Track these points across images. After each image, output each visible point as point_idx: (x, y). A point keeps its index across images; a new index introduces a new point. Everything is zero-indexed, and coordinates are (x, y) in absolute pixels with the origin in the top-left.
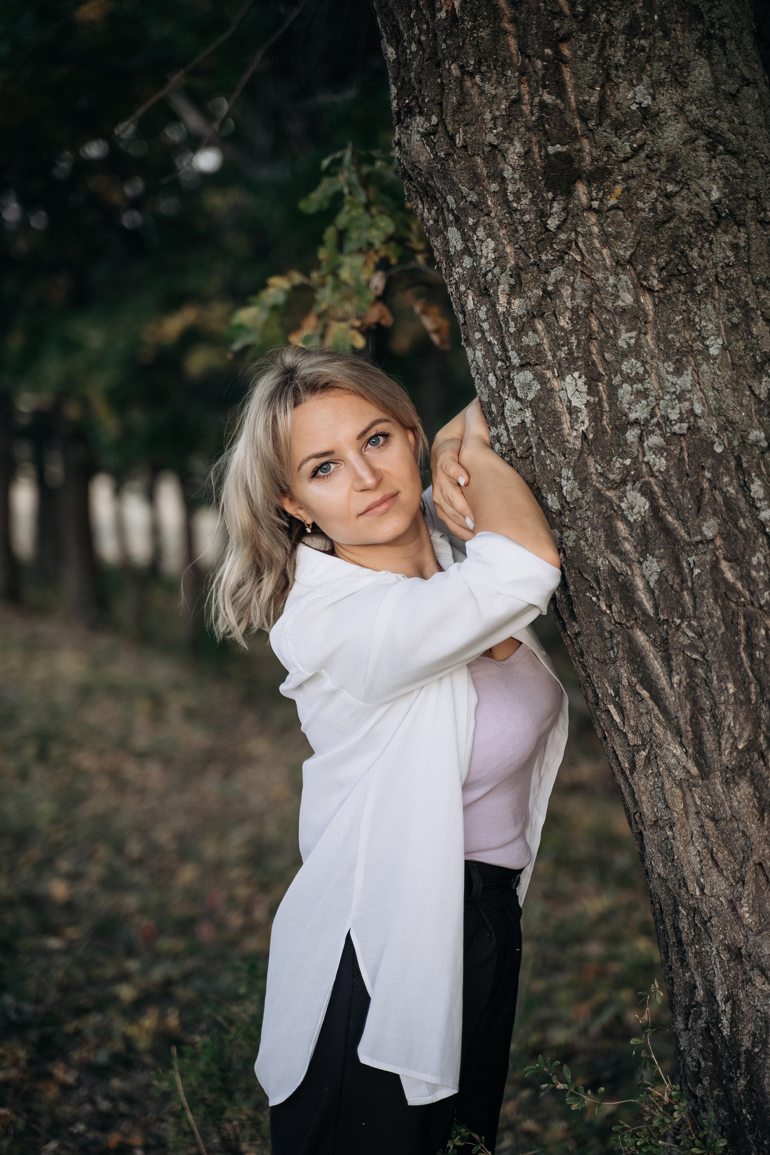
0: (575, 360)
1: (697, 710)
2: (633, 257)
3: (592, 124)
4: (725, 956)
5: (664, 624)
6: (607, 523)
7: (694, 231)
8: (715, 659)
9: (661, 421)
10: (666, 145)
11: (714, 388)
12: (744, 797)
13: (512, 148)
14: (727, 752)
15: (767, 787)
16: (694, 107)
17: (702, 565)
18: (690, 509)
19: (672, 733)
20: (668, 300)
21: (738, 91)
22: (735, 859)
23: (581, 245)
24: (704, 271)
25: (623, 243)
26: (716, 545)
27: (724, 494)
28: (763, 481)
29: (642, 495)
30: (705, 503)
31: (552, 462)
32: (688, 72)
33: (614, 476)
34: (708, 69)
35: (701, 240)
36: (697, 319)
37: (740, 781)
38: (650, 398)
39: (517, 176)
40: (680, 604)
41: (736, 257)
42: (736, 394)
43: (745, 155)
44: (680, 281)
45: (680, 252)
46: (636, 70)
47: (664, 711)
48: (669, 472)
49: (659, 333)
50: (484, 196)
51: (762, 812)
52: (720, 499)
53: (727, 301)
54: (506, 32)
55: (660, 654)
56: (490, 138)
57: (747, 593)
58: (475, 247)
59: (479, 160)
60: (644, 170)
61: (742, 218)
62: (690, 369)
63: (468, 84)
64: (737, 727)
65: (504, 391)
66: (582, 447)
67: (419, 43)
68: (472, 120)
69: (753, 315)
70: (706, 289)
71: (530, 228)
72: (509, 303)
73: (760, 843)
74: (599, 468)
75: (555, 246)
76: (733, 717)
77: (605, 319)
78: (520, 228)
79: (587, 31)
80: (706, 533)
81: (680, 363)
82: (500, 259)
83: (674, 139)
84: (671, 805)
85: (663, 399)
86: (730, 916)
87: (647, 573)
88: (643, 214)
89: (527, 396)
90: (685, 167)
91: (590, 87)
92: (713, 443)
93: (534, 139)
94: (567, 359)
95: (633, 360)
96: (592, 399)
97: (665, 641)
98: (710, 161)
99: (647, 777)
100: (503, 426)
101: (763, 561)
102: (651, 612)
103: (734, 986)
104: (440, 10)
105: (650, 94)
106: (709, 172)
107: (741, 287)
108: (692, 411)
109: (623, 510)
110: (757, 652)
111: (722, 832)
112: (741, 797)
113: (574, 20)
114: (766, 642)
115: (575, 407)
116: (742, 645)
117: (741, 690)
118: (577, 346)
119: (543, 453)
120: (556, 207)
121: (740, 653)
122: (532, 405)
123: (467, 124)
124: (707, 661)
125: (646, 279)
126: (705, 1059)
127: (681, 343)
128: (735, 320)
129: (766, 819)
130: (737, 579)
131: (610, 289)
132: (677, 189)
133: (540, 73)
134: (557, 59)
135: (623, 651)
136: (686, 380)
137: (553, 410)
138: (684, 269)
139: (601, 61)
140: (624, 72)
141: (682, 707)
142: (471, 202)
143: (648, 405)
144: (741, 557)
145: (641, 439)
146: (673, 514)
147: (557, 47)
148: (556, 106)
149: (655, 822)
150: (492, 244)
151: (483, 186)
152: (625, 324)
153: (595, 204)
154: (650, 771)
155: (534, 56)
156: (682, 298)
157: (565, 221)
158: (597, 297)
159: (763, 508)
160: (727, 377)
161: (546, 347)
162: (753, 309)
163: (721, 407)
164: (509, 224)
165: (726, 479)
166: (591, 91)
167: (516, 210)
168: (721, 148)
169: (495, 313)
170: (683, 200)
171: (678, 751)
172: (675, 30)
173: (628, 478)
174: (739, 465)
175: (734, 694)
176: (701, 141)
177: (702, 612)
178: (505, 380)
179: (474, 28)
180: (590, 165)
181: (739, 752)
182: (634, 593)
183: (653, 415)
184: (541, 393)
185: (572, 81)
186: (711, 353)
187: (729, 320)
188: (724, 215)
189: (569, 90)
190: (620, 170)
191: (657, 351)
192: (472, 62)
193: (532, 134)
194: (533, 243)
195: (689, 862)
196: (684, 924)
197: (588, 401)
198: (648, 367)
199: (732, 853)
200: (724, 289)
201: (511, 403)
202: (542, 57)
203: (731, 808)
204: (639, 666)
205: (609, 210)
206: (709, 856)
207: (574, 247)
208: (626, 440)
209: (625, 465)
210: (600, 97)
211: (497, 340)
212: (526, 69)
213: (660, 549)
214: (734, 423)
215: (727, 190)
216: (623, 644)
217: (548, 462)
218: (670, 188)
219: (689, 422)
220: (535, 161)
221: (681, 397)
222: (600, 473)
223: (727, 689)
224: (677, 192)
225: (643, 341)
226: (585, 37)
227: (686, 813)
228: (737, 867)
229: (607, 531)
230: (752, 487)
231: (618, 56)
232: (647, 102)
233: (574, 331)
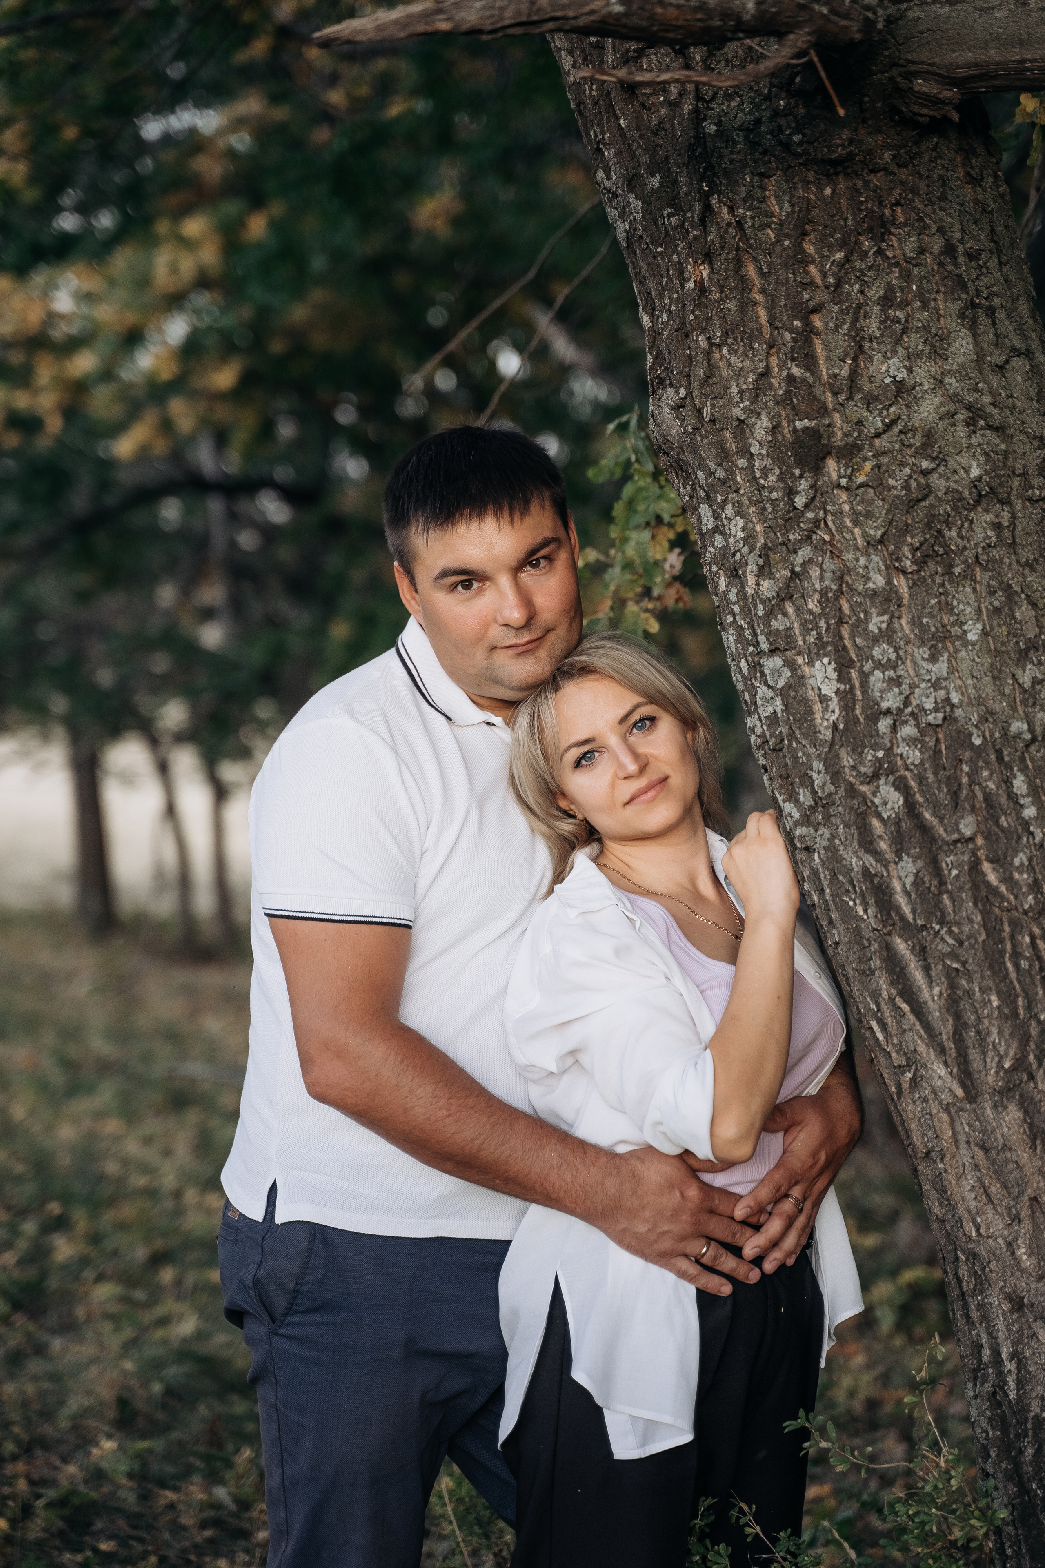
0: (823, 645)
1: (960, 1026)
2: (885, 537)
3: (842, 398)
4: (1006, 1306)
5: (922, 931)
6: (859, 820)
7: (952, 509)
8: (976, 969)
9: (916, 711)
10: (921, 420)
11: (973, 676)
12: (1013, 1122)
13: (759, 423)
14: (992, 1071)
15: (1039, 1112)
16: (953, 380)
17: (959, 866)
18: (946, 805)
19: (935, 1051)
20: (922, 583)
21: (1007, 362)
22: (1009, 1193)
23: (830, 524)
24: (962, 551)
25: (874, 522)
26: (976, 845)
27: (983, 789)
28: (1027, 776)
29: (895, 789)
30: (962, 798)
31: (804, 754)
32: (949, 344)
33: (865, 769)
34: (970, 340)
35: (961, 519)
36: (955, 603)
37: (1008, 1105)
38: (904, 686)
39: (764, 452)
40: (939, 908)
41: (998, 537)
42: (998, 683)
43: (1012, 430)
44: (937, 562)
45: (937, 532)
46: (891, 342)
47: (927, 1027)
48: (924, 765)
49: (913, 617)
50: (733, 472)
51: (1033, 1140)
52: (979, 795)
53: (988, 583)
54: (755, 303)
55: (920, 963)
56: (737, 412)
57: (1012, 897)
58: (724, 526)
59: (728, 435)
60: (897, 446)
61: (1005, 496)
62: (946, 655)
63: (717, 356)
64: (1003, 1044)
65: (755, 678)
66: (833, 738)
67: (670, 312)
68: (720, 393)
69: (1017, 599)
70: (965, 571)
71: (778, 506)
72: (758, 584)
73: (1033, 1174)
74: (851, 760)
75: (802, 525)
76: (998, 1033)
77: (856, 602)
78: (768, 506)
79: (839, 302)
80: (963, 831)
81: (935, 649)
82: (749, 538)
83: (930, 414)
84: (939, 1133)
85: (918, 687)
86: (1009, 1261)
87: (902, 874)
88: (895, 492)
89: (776, 684)
90: (942, 443)
91: (840, 360)
92: (971, 734)
93: (783, 413)
94: (816, 644)
95: (884, 645)
96: (842, 687)
97: (923, 949)
98: (970, 436)
99: (914, 1102)
100: (757, 717)
101: (1026, 863)
102: (910, 917)
103: (1019, 1342)
104: (689, 280)
105: (905, 367)
106: (968, 448)
107: (1003, 569)
108: (948, 700)
109: (877, 807)
110: (1022, 962)
111: (993, 1163)
112: (1010, 1123)
113: (826, 290)
114: (1031, 950)
115: (825, 695)
116: (1008, 955)
117: (1006, 1003)
118: (826, 631)
119: (794, 745)
120: (803, 485)
121: (1004, 963)
122: (782, 693)
123: (716, 398)
124: (968, 971)
125: (898, 559)
126: (993, 1428)
127: (937, 628)
128: (997, 604)
129: (1039, 1147)
130: (1000, 882)
131: (861, 570)
132: (933, 465)
133: (789, 345)
134: (806, 331)
135: (880, 959)
136: (941, 667)
137: (804, 699)
138: (941, 549)
139: (853, 333)
140: (879, 344)
141: (944, 1021)
142: (719, 479)
143: (900, 693)
144: (1002, 857)
145: (894, 728)
146: (930, 811)
147: (807, 318)
148: (805, 380)
149: (928, 1154)
150: (741, 522)
151: (732, 462)
152: (876, 608)
153: (844, 482)
154: (918, 1096)
155: (782, 328)
156: (938, 580)
157: (813, 499)
158: (847, 578)
159: (1027, 805)
160: (986, 664)
161: (797, 631)
162: (1016, 592)
163: (980, 697)
164: (758, 501)
165: (985, 774)
166: (842, 364)
167: (764, 487)
168: (982, 423)
169: (745, 594)
170: (940, 477)
171: (942, 1071)
172: (935, 300)
173: (881, 772)
174: (1000, 758)
175: (998, 1007)
176: (960, 416)
177: (961, 917)
178: (756, 667)
179: (721, 299)
180: (841, 440)
181: (1006, 1071)
182: (890, 897)
183: (907, 703)
184: (792, 680)
185: (824, 354)
186: (969, 639)
187: (991, 604)
188: (983, 493)
189: (821, 362)
190: (871, 445)
191: (912, 636)
192: (719, 334)
193: (781, 408)
194: (781, 522)
195: (963, 1198)
196: (963, 1271)
197: (838, 689)
198: (901, 653)
199: (1005, 1187)
200: (986, 571)
201: (762, 691)
202: (791, 330)
203: (1002, 1136)
204: (898, 977)
205: (859, 487)
206: (982, 1190)
207: (822, 525)
208: (877, 731)
209: (877, 758)
210: (851, 370)
211: (748, 623)
212: (774, 341)
213: (915, 848)
214: (995, 714)
215: (988, 467)
216: (880, 952)
217: (800, 754)
218: (925, 464)
219: (945, 712)
220: (784, 436)
221: (936, 685)
222: (852, 766)
223: (990, 1001)
224: (933, 469)
225: (896, 625)
226: (836, 308)
227: (956, 1142)
228: (1012, 1203)
229: (860, 828)
230: (1014, 782)
231: (873, 327)
232: (902, 375)
233: (823, 614)
